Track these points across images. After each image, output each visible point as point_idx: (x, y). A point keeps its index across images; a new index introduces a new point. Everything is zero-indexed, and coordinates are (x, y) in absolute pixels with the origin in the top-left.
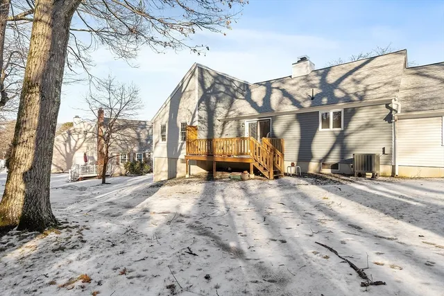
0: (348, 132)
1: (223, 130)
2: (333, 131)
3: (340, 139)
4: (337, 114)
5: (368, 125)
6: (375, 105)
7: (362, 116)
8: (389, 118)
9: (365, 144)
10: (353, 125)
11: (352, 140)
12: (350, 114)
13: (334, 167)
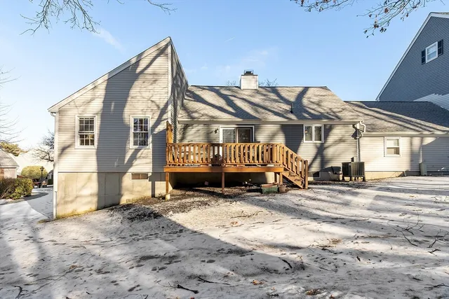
0: (326, 145)
1: (184, 134)
2: (316, 143)
3: (321, 150)
4: (319, 129)
5: (341, 140)
6: (346, 124)
7: (337, 133)
8: (355, 136)
9: (339, 155)
10: (331, 139)
11: (329, 152)
12: (328, 130)
13: (316, 174)
